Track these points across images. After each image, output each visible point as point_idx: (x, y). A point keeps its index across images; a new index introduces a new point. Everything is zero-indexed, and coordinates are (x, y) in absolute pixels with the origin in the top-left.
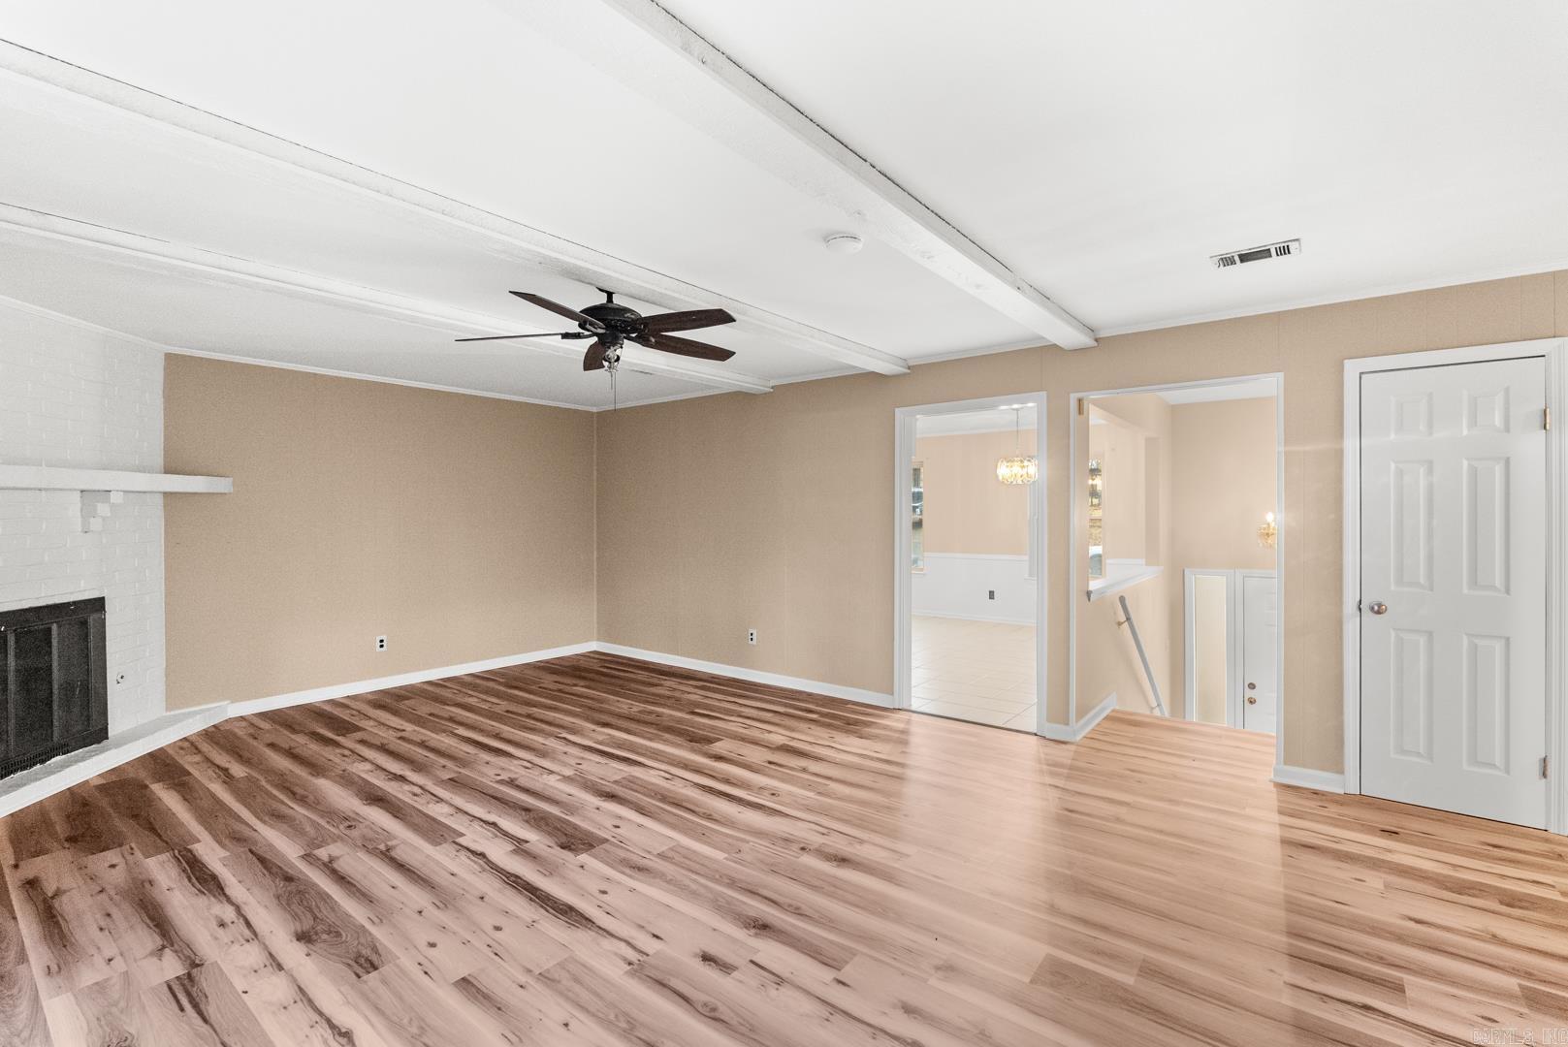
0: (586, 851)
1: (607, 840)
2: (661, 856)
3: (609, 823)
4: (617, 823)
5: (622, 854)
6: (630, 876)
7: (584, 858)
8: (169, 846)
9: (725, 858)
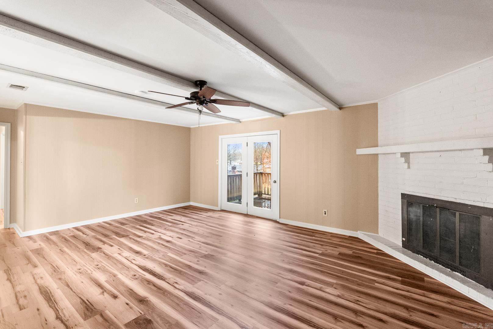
0: (206, 255)
1: (201, 257)
2: (185, 254)
3: (201, 262)
4: (198, 262)
5: (196, 254)
6: (194, 250)
7: (207, 253)
8: (321, 254)
9: (168, 253)
